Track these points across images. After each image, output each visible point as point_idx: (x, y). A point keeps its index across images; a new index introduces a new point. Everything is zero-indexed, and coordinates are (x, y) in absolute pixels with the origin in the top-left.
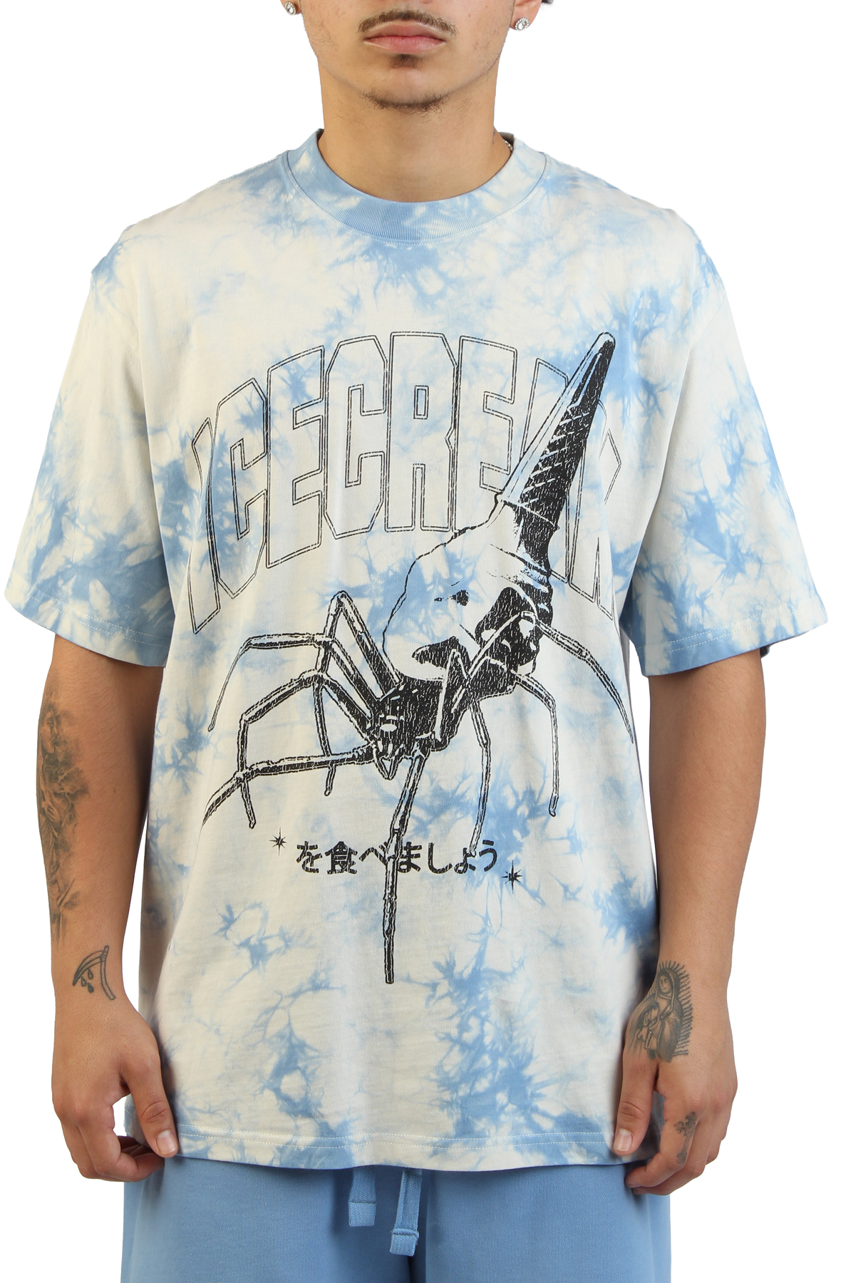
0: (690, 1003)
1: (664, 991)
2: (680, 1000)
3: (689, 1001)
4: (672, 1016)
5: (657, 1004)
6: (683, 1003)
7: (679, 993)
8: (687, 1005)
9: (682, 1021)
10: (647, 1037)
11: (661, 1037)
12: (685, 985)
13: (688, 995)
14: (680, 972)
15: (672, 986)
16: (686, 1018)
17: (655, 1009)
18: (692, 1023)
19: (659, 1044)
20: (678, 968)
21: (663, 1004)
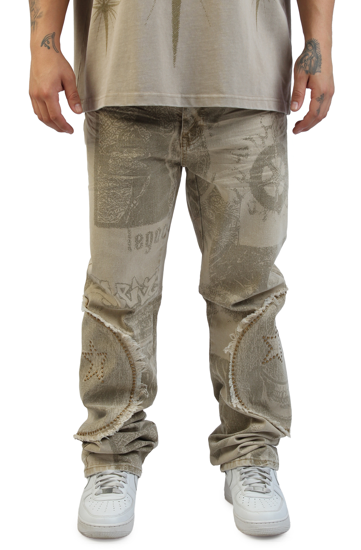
0: (321, 54)
1: (310, 49)
2: (317, 52)
3: (320, 53)
4: (314, 58)
5: (308, 54)
6: (318, 54)
7: (316, 50)
8: (319, 55)
9: (318, 60)
10: (304, 66)
11: (310, 65)
12: (318, 47)
13: (320, 51)
14: (316, 42)
15: (313, 47)
16: (319, 59)
17: (307, 56)
18: (322, 61)
19: (310, 68)
20: (315, 41)
21: (310, 54)
